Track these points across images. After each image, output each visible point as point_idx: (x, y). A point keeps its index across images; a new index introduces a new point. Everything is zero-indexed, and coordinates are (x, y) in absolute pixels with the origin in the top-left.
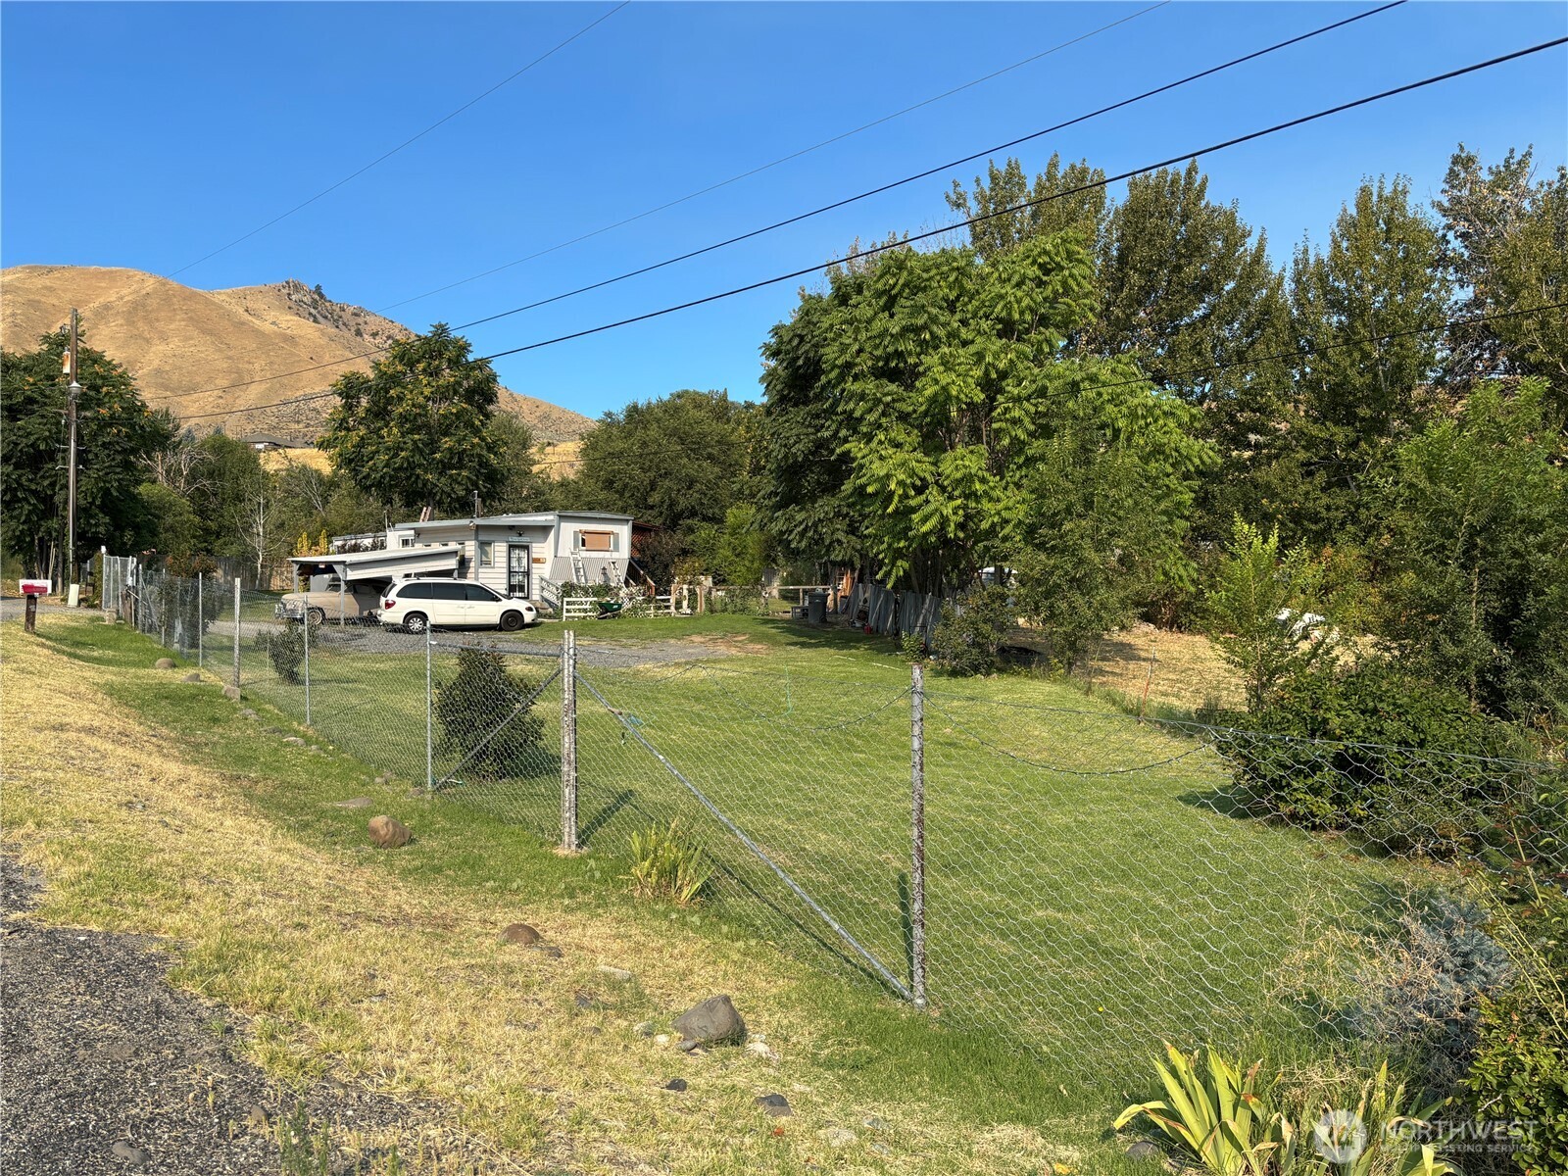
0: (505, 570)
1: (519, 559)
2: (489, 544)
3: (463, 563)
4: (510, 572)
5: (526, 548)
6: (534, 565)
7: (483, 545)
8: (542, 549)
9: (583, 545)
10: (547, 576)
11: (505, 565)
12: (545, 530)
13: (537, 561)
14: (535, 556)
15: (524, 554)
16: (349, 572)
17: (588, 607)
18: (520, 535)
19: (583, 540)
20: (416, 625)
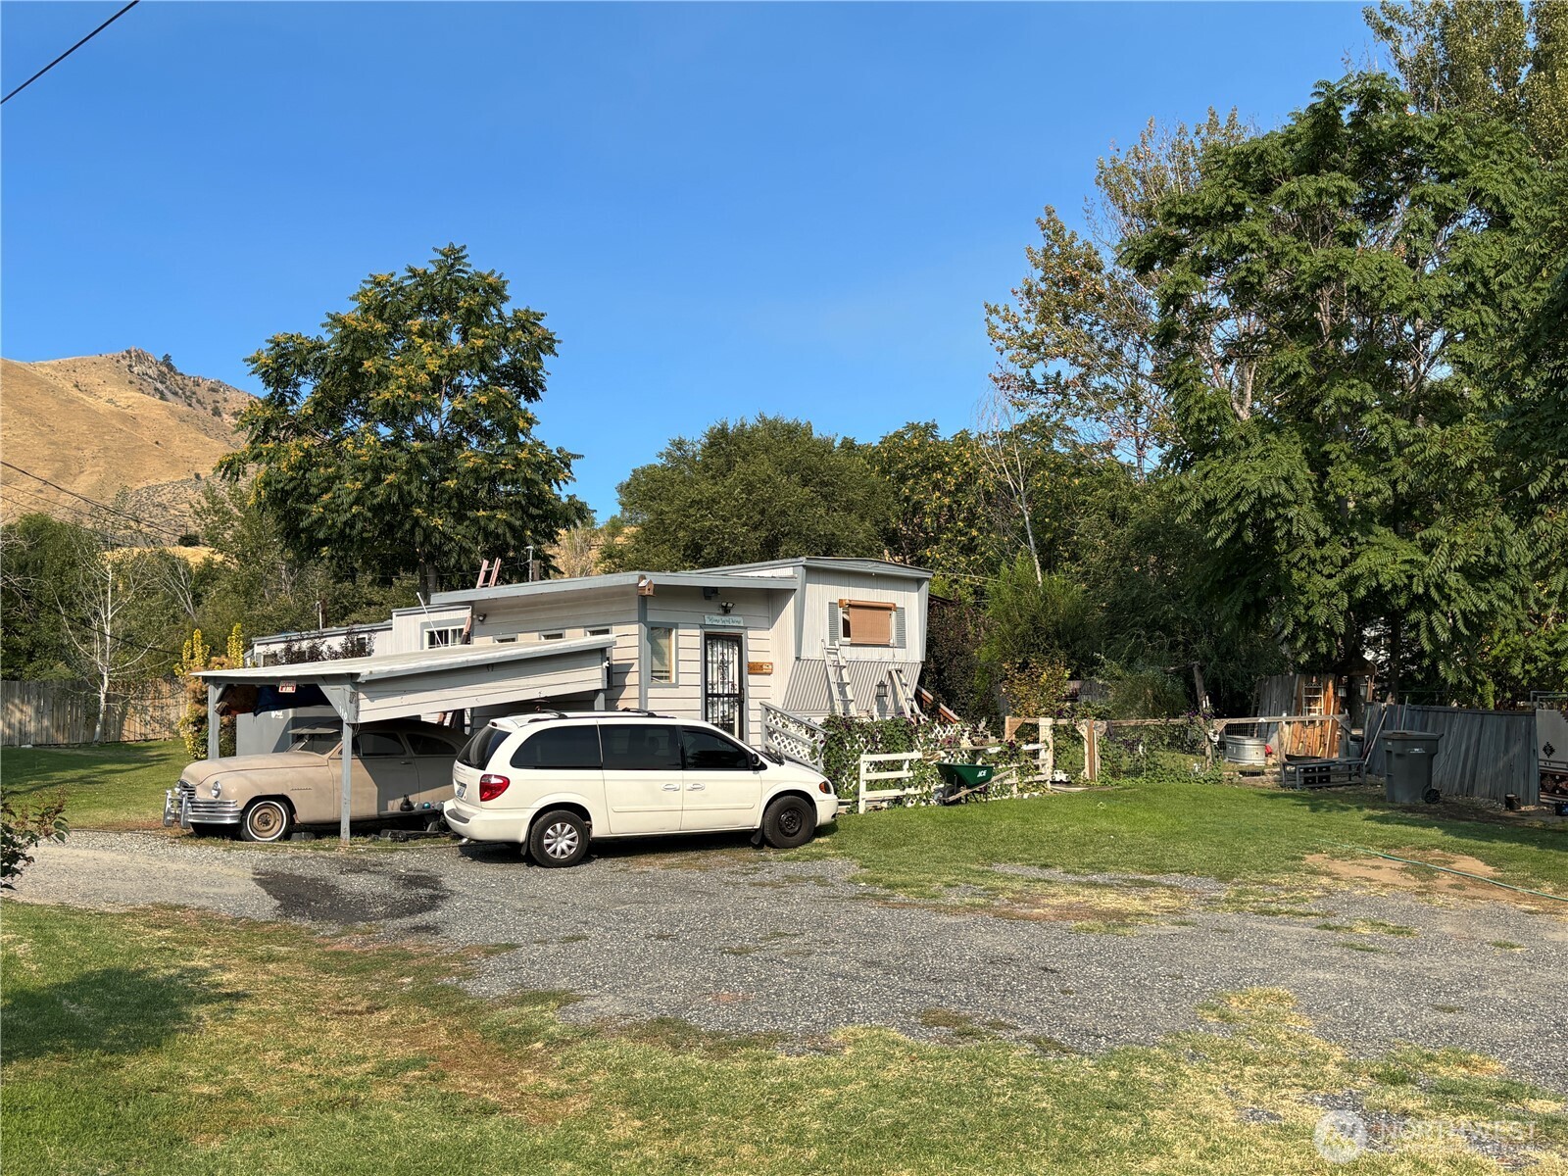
0: (698, 692)
1: (723, 665)
2: (668, 630)
3: (615, 677)
4: (707, 695)
5: (736, 640)
6: (752, 679)
7: (657, 633)
8: (767, 643)
9: (847, 633)
10: (777, 702)
11: (698, 679)
12: (772, 598)
13: (757, 669)
14: (752, 657)
15: (732, 655)
16: (365, 703)
17: (904, 774)
18: (726, 611)
19: (846, 624)
20: (562, 841)
